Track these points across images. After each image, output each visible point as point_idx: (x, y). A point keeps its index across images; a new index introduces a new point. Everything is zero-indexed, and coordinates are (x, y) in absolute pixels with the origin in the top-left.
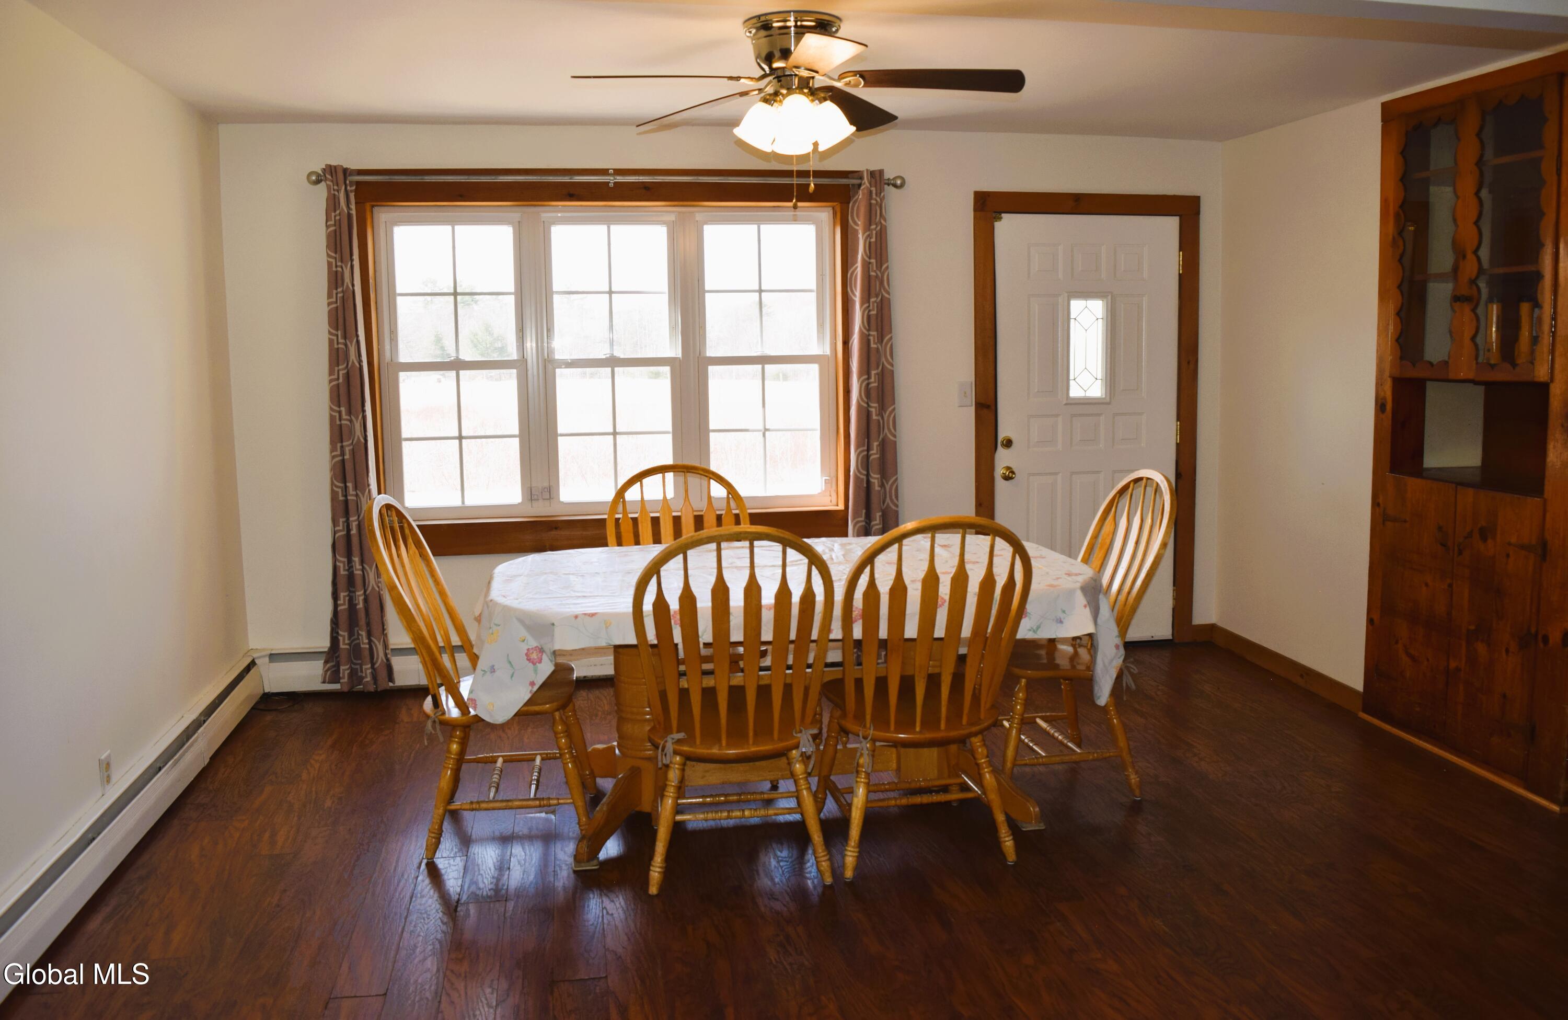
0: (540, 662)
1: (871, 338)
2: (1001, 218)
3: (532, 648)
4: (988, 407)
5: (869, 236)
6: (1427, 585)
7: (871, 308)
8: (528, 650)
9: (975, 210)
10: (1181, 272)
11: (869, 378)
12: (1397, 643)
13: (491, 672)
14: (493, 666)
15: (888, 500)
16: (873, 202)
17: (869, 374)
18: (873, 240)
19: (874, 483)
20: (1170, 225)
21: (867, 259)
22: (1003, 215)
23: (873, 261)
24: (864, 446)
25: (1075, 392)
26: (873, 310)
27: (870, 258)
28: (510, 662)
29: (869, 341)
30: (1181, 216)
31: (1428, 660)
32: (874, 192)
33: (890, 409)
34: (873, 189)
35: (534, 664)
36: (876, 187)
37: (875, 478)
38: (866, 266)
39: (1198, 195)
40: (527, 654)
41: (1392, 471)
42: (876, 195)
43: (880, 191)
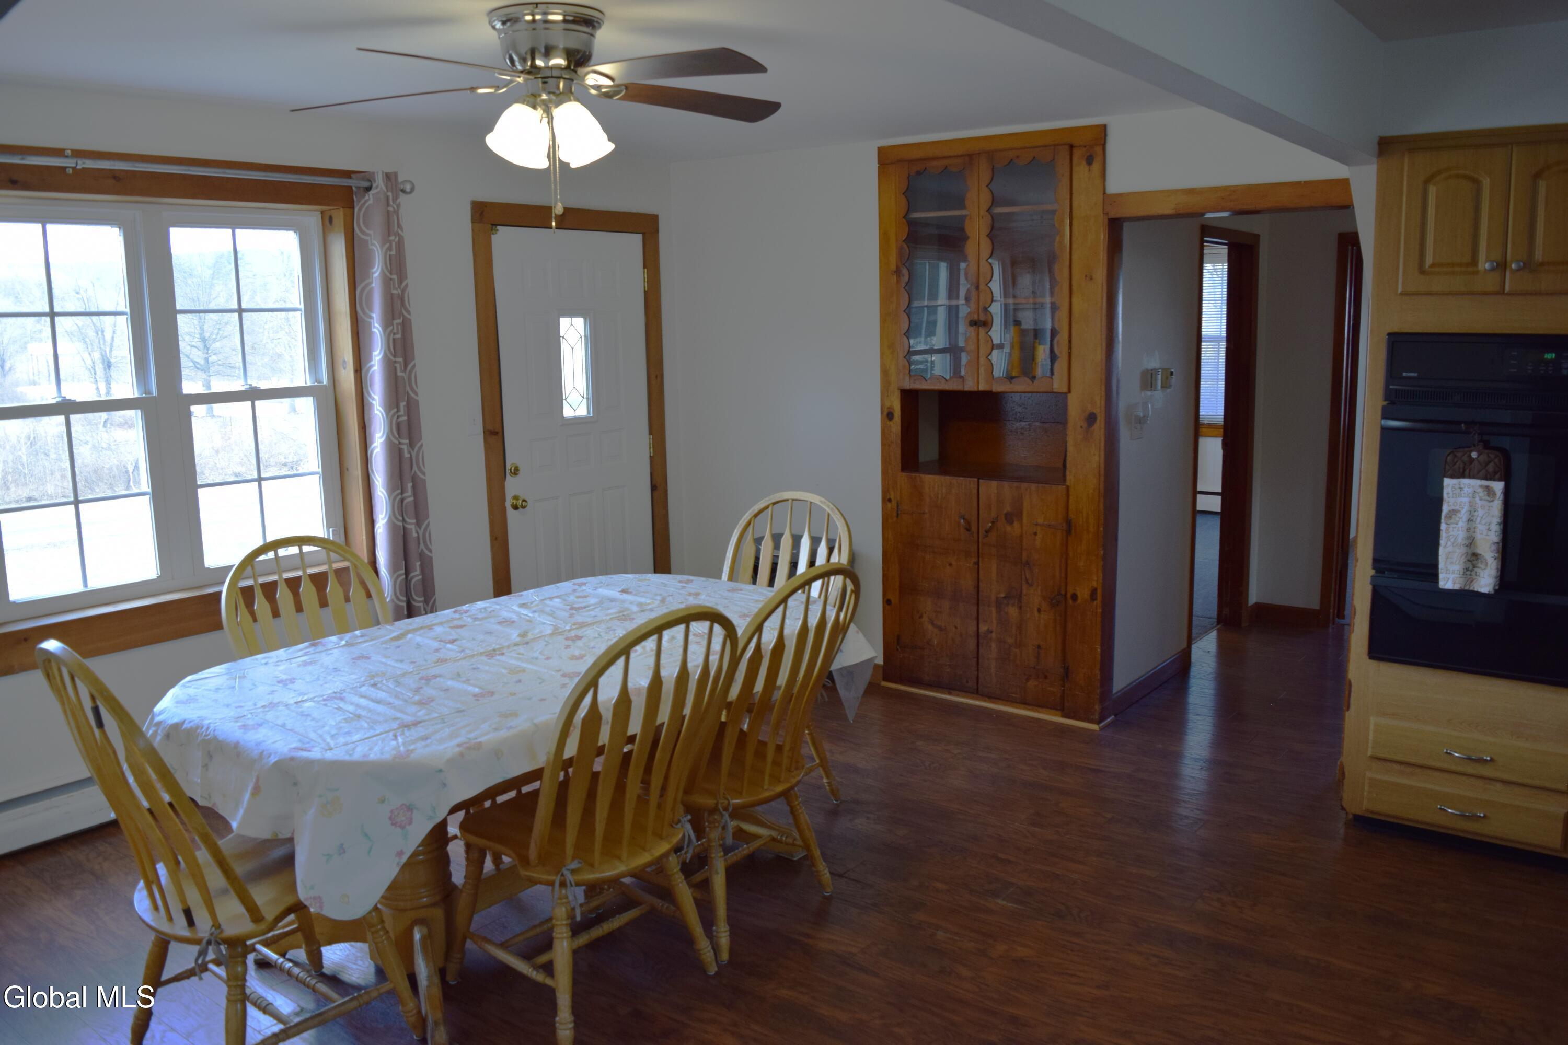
0: (410, 823)
1: (398, 365)
2: (497, 230)
3: (397, 809)
4: (496, 433)
5: (390, 249)
6: (950, 565)
7: (395, 331)
8: (392, 812)
9: (473, 221)
10: (646, 289)
11: (398, 411)
12: (921, 617)
13: (340, 854)
14: (342, 845)
15: (422, 545)
16: (391, 209)
17: (398, 407)
18: (393, 253)
19: (411, 529)
20: (635, 241)
21: (388, 274)
22: (499, 227)
23: (395, 277)
24: (398, 489)
25: (568, 413)
26: (397, 333)
27: (391, 274)
28: (366, 835)
29: (395, 369)
30: (644, 234)
31: (956, 628)
32: (391, 198)
33: (419, 445)
34: (390, 194)
35: (403, 827)
36: (392, 192)
37: (412, 524)
38: (387, 282)
39: (656, 213)
40: (390, 818)
41: (904, 469)
42: (393, 202)
43: (396, 198)
